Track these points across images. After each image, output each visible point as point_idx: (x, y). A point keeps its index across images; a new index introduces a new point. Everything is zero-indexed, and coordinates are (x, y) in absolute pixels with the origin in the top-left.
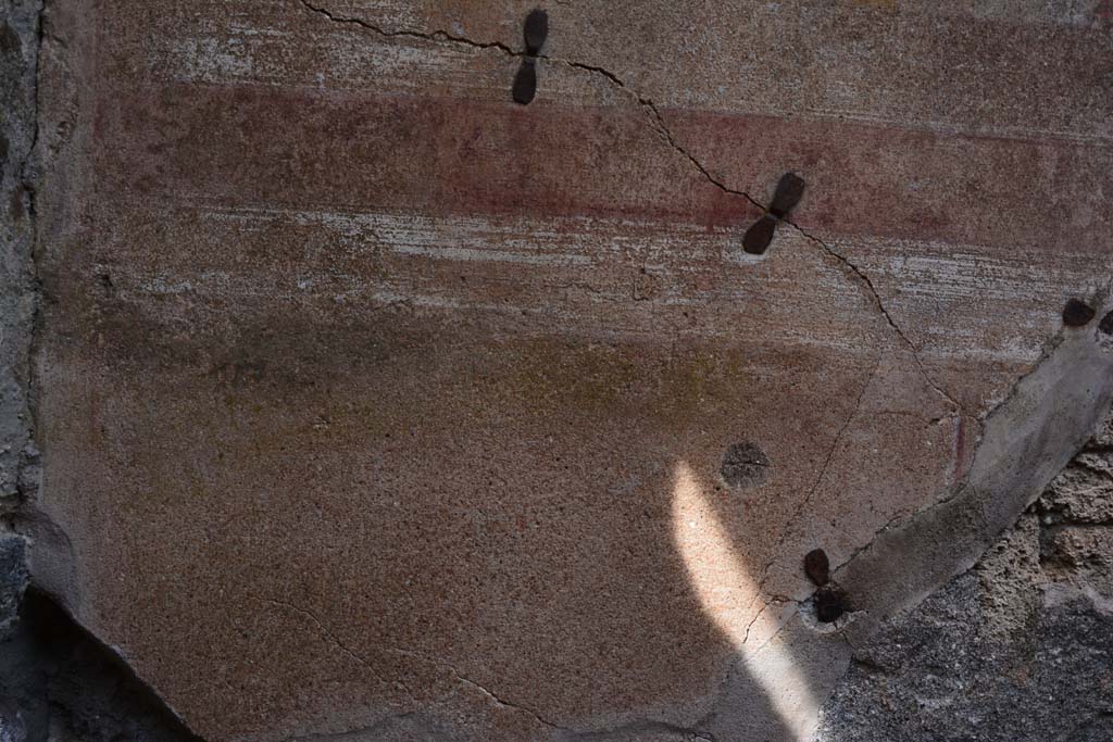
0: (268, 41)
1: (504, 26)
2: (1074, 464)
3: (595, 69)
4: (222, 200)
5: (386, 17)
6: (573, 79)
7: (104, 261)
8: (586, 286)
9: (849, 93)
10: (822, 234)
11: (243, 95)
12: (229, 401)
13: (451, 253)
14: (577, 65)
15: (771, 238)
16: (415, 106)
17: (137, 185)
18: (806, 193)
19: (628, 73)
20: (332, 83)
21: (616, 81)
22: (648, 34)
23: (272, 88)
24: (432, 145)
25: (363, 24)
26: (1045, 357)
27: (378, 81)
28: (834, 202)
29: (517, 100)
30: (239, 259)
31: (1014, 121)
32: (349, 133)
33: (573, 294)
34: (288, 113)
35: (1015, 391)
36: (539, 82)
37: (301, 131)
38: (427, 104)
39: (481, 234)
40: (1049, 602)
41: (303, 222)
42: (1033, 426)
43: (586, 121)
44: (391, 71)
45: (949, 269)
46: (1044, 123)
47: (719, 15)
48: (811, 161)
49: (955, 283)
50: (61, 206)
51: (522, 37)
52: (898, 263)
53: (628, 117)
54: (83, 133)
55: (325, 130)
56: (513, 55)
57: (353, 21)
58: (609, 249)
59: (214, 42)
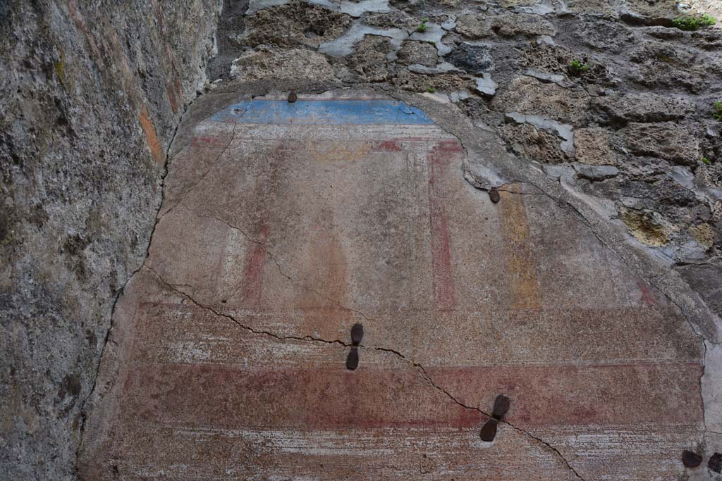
0: (220, 343)
1: (341, 332)
3: (389, 350)
4: (188, 424)
5: (280, 330)
6: (377, 356)
7: (116, 458)
8: (393, 467)
10: (524, 426)
11: (205, 369)
13: (313, 452)
14: (379, 349)
15: (495, 431)
16: (295, 373)
17: (142, 416)
18: (511, 406)
19: (406, 351)
20: (252, 363)
21: (400, 355)
22: (415, 331)
23: (220, 365)
24: (304, 393)
25: (269, 334)
27: (276, 361)
28: (528, 408)
29: (348, 368)
30: (193, 457)
31: (617, 355)
32: (259, 388)
34: (227, 377)
36: (360, 358)
37: (233, 387)
38: (301, 372)
39: (331, 440)
41: (231, 435)
43: (386, 376)
44: (282, 356)
45: (604, 439)
46: (635, 355)
47: (451, 319)
48: (511, 388)
49: (610, 447)
50: (99, 426)
51: (350, 337)
52: (572, 439)
53: (409, 373)
54: (118, 388)
55: (247, 387)
56: (346, 346)
57: (263, 332)
58: (405, 446)
59: (192, 343)
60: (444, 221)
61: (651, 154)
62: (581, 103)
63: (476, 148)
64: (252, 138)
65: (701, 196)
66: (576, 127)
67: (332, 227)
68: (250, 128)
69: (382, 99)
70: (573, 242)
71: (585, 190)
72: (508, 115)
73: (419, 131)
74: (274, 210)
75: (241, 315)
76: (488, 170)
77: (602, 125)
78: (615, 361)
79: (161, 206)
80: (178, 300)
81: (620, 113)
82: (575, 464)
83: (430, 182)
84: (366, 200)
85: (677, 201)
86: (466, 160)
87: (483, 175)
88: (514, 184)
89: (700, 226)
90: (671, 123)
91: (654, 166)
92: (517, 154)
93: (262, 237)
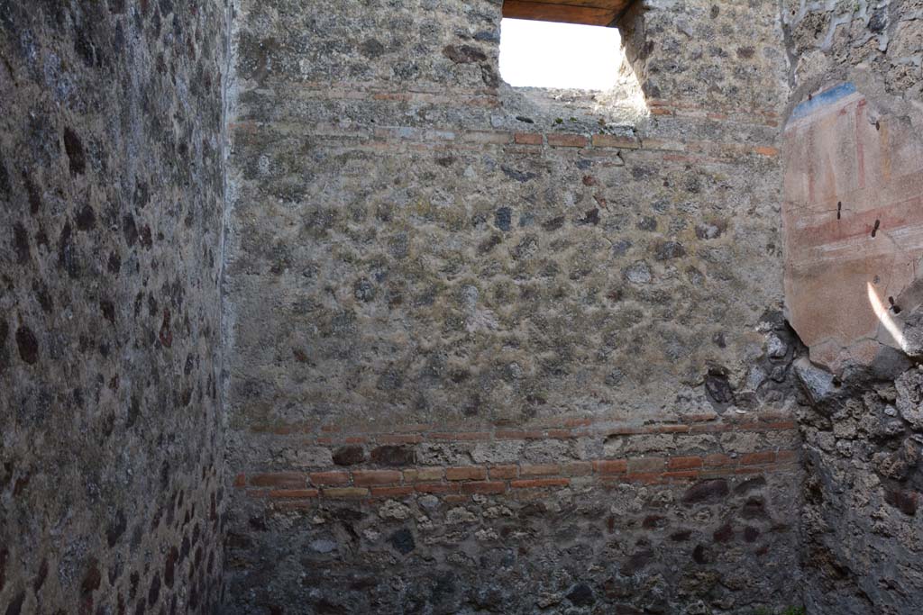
0: (808, 219)
1: (835, 206)
4: (804, 248)
5: (821, 210)
9: (885, 200)
10: (884, 230)
11: (805, 229)
12: (807, 282)
14: (846, 210)
15: (875, 233)
18: (880, 223)
19: (852, 209)
20: (816, 224)
22: (854, 200)
23: (809, 227)
24: (829, 230)
27: (821, 221)
28: (885, 223)
29: (838, 219)
31: (915, 194)
33: (849, 252)
34: (811, 231)
36: (841, 214)
37: (813, 233)
38: (828, 223)
39: (836, 245)
41: (814, 249)
43: (848, 219)
44: (823, 219)
47: (864, 192)
49: (908, 233)
51: (838, 207)
52: (897, 232)
53: (853, 217)
54: (787, 241)
55: (816, 232)
56: (837, 211)
57: (817, 212)
58: (853, 242)
59: (801, 221)
60: (862, 147)
63: (873, 99)
64: (802, 127)
67: (829, 162)
68: (800, 121)
69: (839, 83)
70: (904, 141)
73: (852, 98)
74: (813, 160)
75: (811, 207)
76: (875, 112)
78: (914, 197)
80: (795, 207)
82: (897, 241)
83: (857, 127)
84: (838, 145)
86: (868, 109)
87: (874, 115)
88: (886, 116)
93: (812, 174)
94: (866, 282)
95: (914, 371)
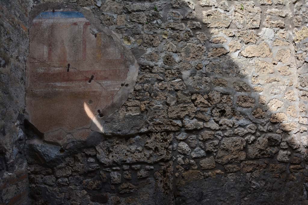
0: (45, 69)
1: (66, 65)
2: (128, 100)
3: (74, 68)
4: (42, 83)
5: (56, 65)
6: (72, 69)
7: (31, 89)
9: (98, 67)
10: (96, 80)
11: (43, 73)
12: (43, 100)
13: (63, 85)
15: (91, 81)
17: (34, 82)
18: (94, 77)
19: (77, 68)
20: (51, 72)
22: (79, 64)
23: (46, 72)
24: (60, 76)
26: (120, 89)
27: (55, 71)
28: (97, 77)
30: (44, 88)
31: (114, 68)
32: (53, 76)
33: (74, 88)
34: (47, 75)
35: (117, 93)
36: (69, 70)
37: (49, 76)
38: (60, 73)
39: (65, 83)
40: (127, 115)
41: (49, 84)
42: (120, 96)
43: (74, 73)
45: (109, 82)
46: (117, 68)
47: (85, 62)
48: (94, 74)
50: (28, 84)
51: (68, 66)
52: (103, 82)
53: (78, 72)
54: (29, 78)
55: (51, 76)
56: (67, 68)
57: (53, 66)
58: (77, 84)
59: (41, 69)
60: (85, 42)
61: (134, 22)
62: (121, 7)
63: (93, 24)
64: (46, 23)
65: (142, 32)
66: (119, 15)
67: (64, 44)
68: (45, 20)
69: (74, 11)
70: (110, 45)
71: (117, 32)
72: (103, 13)
73: (82, 20)
74: (52, 41)
75: (48, 63)
76: (95, 29)
77: (125, 13)
78: (113, 69)
79: (29, 41)
80: (37, 61)
81: (130, 10)
82: (103, 86)
83: (83, 33)
84: (70, 38)
85: (137, 34)
86: (91, 27)
87: (94, 31)
88: (100, 33)
89: (140, 40)
90: (142, 12)
91: (134, 25)
92: (103, 24)
93: (51, 47)
94: (83, 102)
95: (105, 142)
